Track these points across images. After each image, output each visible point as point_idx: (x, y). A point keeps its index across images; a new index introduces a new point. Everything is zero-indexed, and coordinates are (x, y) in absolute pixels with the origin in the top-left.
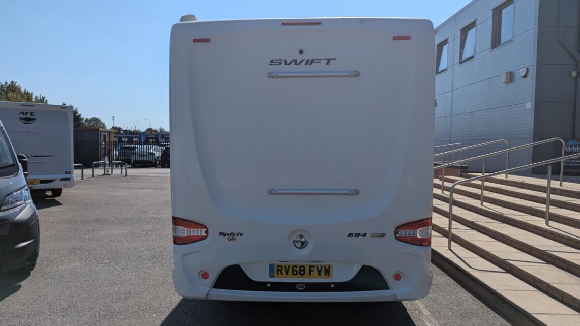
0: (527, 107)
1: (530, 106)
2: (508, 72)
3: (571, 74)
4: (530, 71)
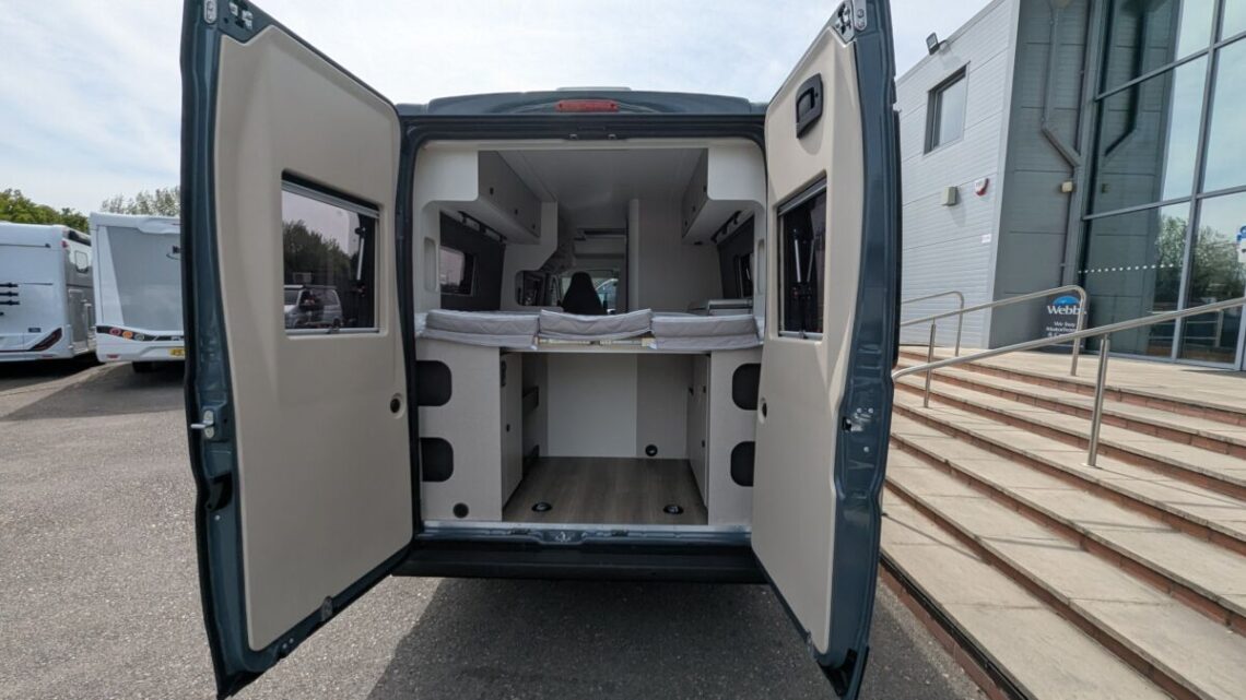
0: (984, 242)
1: (989, 240)
2: (953, 188)
3: (1061, 187)
4: (991, 182)
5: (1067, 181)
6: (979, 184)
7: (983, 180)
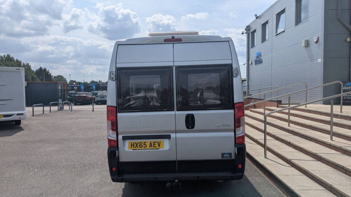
1: (320, 61)
2: (306, 40)
3: (347, 40)
4: (320, 38)
5: (348, 37)
6: (315, 39)
7: (317, 37)
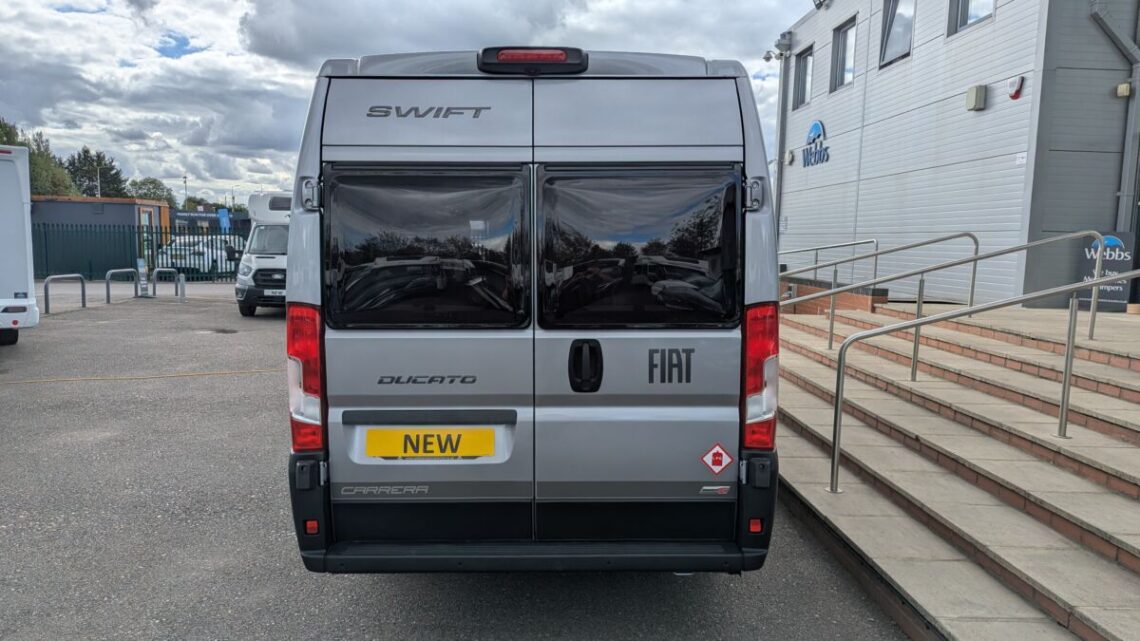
0: (1018, 162)
1: (1024, 161)
2: (981, 86)
3: (1116, 89)
4: (1028, 83)
6: (1012, 85)
7: (1017, 79)
